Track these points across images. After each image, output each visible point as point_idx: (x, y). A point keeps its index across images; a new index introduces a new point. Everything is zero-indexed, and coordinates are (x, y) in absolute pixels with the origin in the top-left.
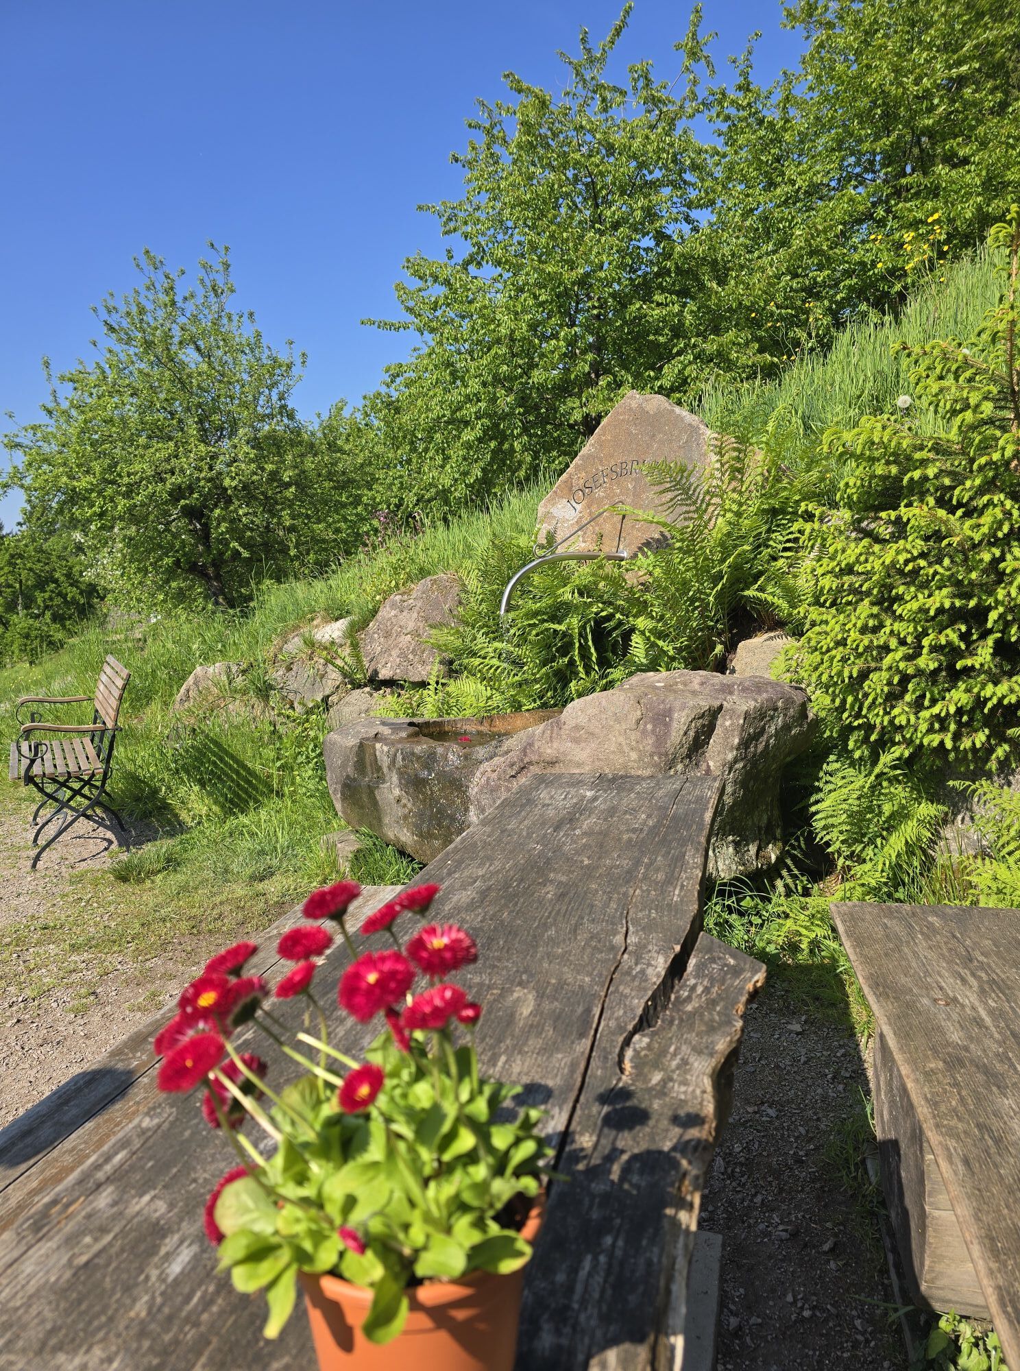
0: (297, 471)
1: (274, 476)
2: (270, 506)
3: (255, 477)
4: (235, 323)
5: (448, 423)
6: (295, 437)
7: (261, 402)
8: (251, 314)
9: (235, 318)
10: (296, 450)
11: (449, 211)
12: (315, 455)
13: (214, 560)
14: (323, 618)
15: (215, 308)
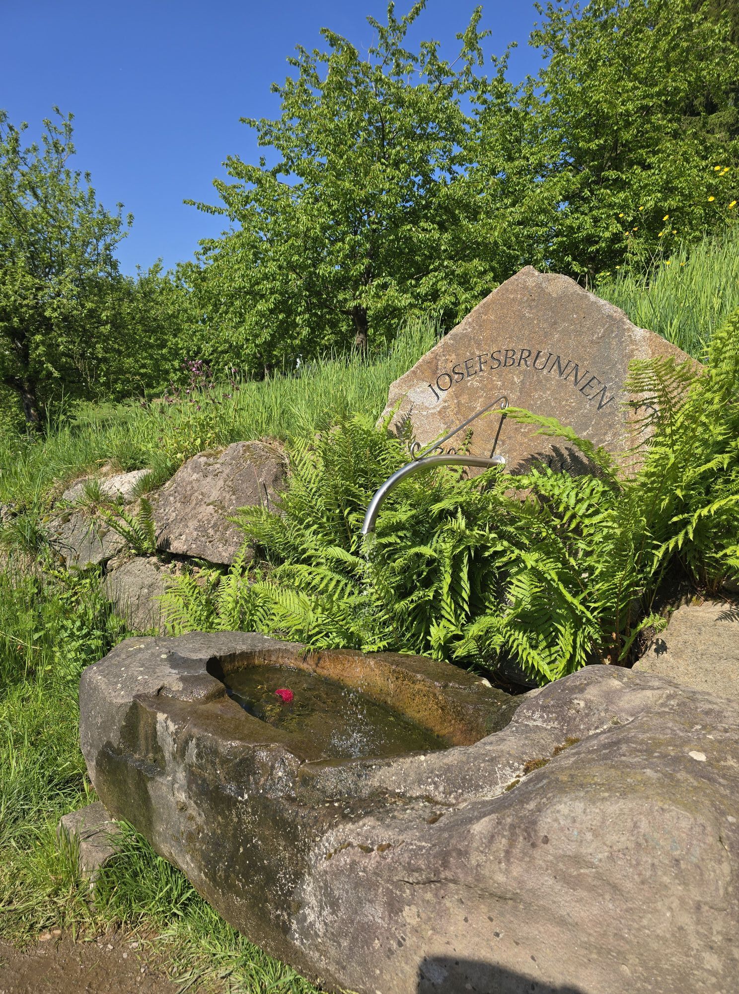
0: (113, 312)
1: (92, 313)
2: (88, 338)
3: (75, 312)
4: (73, 179)
5: (247, 293)
6: (117, 285)
7: (89, 250)
8: (88, 175)
9: (73, 175)
10: (116, 295)
11: (267, 127)
12: (131, 301)
13: (29, 376)
14: (114, 465)
15: (55, 163)
